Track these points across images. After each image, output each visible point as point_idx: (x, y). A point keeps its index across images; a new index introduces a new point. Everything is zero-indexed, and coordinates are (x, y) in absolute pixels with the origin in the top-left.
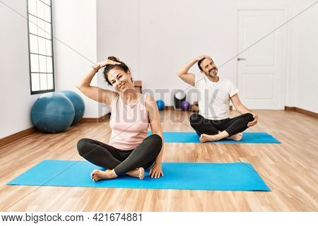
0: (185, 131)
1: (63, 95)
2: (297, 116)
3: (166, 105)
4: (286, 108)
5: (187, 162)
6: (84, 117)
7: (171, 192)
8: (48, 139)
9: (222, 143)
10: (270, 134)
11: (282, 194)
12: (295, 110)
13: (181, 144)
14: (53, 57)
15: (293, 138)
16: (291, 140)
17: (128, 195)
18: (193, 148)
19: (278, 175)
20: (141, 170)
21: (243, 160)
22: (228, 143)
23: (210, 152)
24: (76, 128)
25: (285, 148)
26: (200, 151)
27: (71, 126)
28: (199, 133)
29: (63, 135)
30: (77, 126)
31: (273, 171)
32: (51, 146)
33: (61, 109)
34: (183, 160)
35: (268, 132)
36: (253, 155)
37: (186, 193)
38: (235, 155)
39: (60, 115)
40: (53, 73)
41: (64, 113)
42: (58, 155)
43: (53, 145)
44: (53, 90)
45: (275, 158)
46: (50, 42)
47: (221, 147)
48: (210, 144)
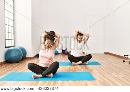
0: (66, 62)
1: (18, 48)
2: (109, 55)
3: (59, 52)
4: (105, 53)
5: (66, 72)
6: (26, 57)
7: (60, 82)
8: (12, 65)
9: (80, 65)
10: (98, 62)
11: (100, 81)
12: (108, 53)
13: (64, 66)
14: (14, 33)
15: (106, 63)
16: (105, 64)
17: (44, 83)
18: (69, 67)
19: (99, 75)
20: (52, 74)
21: (87, 71)
22: (82, 65)
23: (75, 68)
24: (23, 61)
25: (103, 66)
26: (71, 68)
27: (21, 60)
28: (71, 62)
29: (18, 64)
30: (23, 60)
31: (97, 74)
32: (13, 68)
33: (17, 53)
34: (64, 71)
35: (97, 61)
36: (91, 69)
37: (66, 82)
38: (84, 69)
39: (17, 56)
40: (14, 40)
41: (18, 55)
42: (17, 71)
43: (15, 67)
44: (14, 46)
45: (99, 70)
46: (13, 28)
47: (79, 67)
48: (75, 66)
